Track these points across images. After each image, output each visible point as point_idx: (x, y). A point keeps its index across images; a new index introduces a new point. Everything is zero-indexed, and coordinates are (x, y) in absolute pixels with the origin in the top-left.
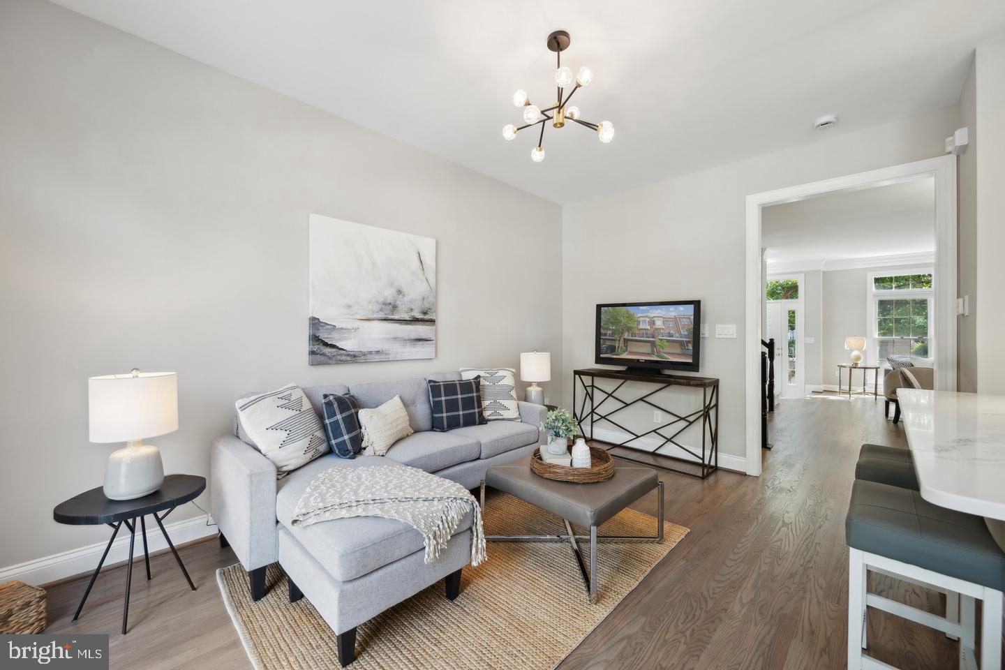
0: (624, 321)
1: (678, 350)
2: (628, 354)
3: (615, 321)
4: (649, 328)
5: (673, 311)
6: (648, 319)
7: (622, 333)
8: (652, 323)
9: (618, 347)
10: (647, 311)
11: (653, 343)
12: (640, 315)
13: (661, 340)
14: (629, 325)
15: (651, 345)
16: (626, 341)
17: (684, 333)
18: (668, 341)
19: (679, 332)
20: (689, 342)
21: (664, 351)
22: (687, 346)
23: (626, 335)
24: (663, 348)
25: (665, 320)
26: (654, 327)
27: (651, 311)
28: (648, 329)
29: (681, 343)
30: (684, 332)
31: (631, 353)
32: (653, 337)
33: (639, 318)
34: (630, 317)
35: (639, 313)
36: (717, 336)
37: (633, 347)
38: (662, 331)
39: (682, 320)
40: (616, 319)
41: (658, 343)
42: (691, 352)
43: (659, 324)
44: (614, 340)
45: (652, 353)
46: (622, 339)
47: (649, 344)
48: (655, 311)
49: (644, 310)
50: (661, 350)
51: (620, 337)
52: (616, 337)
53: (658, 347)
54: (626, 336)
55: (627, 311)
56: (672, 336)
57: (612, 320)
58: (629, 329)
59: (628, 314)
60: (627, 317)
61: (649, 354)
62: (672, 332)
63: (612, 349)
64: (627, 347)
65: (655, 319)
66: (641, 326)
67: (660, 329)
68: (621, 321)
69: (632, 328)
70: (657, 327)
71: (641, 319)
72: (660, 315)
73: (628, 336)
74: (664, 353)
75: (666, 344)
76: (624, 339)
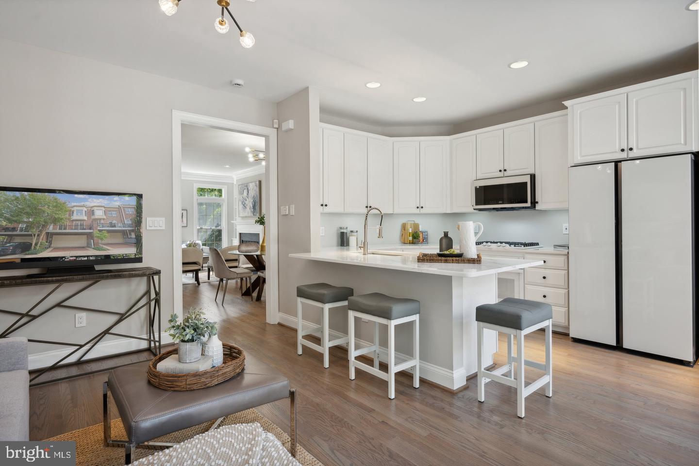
0: (48, 211)
1: (120, 240)
2: (51, 251)
3: (34, 211)
4: (86, 218)
5: (116, 201)
6: (85, 209)
7: (44, 226)
8: (91, 212)
9: (36, 245)
10: (85, 200)
11: (90, 236)
12: (73, 204)
13: (100, 231)
14: (57, 216)
15: (88, 238)
16: (50, 235)
18: (109, 231)
19: (122, 221)
20: (130, 231)
21: (103, 242)
22: (130, 234)
23: (52, 227)
24: (102, 239)
25: (107, 210)
26: (93, 217)
27: (90, 200)
28: (84, 220)
29: (124, 233)
30: (128, 222)
31: (57, 249)
32: (90, 229)
33: (74, 206)
34: (59, 207)
35: (73, 202)
36: (148, 228)
37: (58, 242)
38: (102, 222)
39: (126, 209)
40: (36, 209)
41: (96, 233)
42: (134, 241)
43: (99, 214)
44: (30, 235)
45: (88, 246)
46: (44, 233)
47: (85, 237)
48: (95, 200)
49: (80, 198)
50: (100, 241)
51: (40, 231)
52: (34, 232)
53: (95, 239)
54: (51, 229)
55: (56, 199)
56: (114, 226)
58: (55, 221)
59: (57, 202)
60: (54, 207)
61: (83, 247)
62: (114, 222)
63: (25, 248)
64: (50, 243)
65: (95, 208)
66: (75, 217)
67: (100, 219)
68: (44, 212)
69: (62, 219)
70: (96, 217)
71: (75, 209)
72: (103, 205)
73: (53, 229)
74: (104, 244)
75: (107, 234)
76: (48, 234)
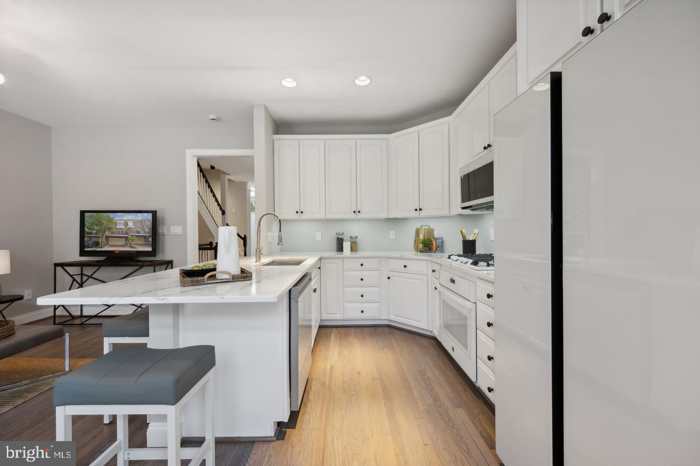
0: (105, 223)
1: (143, 242)
2: (108, 247)
3: (99, 223)
4: (124, 227)
5: (140, 216)
6: (123, 222)
7: (104, 232)
8: (126, 224)
9: (101, 243)
10: (123, 216)
11: (126, 238)
12: (117, 219)
13: (132, 236)
14: (109, 226)
15: (126, 240)
16: (107, 237)
17: (147, 230)
18: (137, 236)
19: (143, 230)
20: (149, 236)
21: (134, 243)
22: (148, 239)
24: (133, 241)
25: (135, 222)
26: (127, 227)
27: (125, 216)
28: (123, 229)
29: (145, 237)
31: (111, 246)
32: (127, 234)
33: (117, 220)
34: (110, 220)
35: (117, 217)
36: (171, 233)
37: (112, 242)
38: (133, 230)
39: (145, 222)
40: (99, 222)
41: (130, 237)
42: (151, 243)
43: (131, 225)
44: (98, 237)
45: (126, 246)
46: (104, 236)
47: (124, 239)
48: (128, 216)
49: (120, 215)
50: (132, 242)
51: (103, 235)
52: (100, 235)
53: (129, 241)
54: (107, 234)
55: (108, 216)
56: (139, 233)
57: (96, 222)
58: (109, 229)
59: (109, 218)
60: (108, 221)
61: (124, 246)
62: (139, 230)
63: (97, 244)
64: (108, 242)
65: (128, 221)
66: (118, 227)
67: (131, 228)
68: (103, 223)
69: (112, 228)
70: (129, 227)
71: (118, 221)
72: (132, 219)
73: (109, 234)
74: (134, 244)
75: (136, 238)
76: (106, 236)
